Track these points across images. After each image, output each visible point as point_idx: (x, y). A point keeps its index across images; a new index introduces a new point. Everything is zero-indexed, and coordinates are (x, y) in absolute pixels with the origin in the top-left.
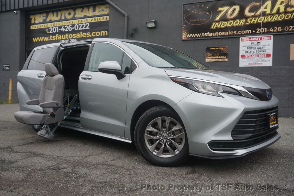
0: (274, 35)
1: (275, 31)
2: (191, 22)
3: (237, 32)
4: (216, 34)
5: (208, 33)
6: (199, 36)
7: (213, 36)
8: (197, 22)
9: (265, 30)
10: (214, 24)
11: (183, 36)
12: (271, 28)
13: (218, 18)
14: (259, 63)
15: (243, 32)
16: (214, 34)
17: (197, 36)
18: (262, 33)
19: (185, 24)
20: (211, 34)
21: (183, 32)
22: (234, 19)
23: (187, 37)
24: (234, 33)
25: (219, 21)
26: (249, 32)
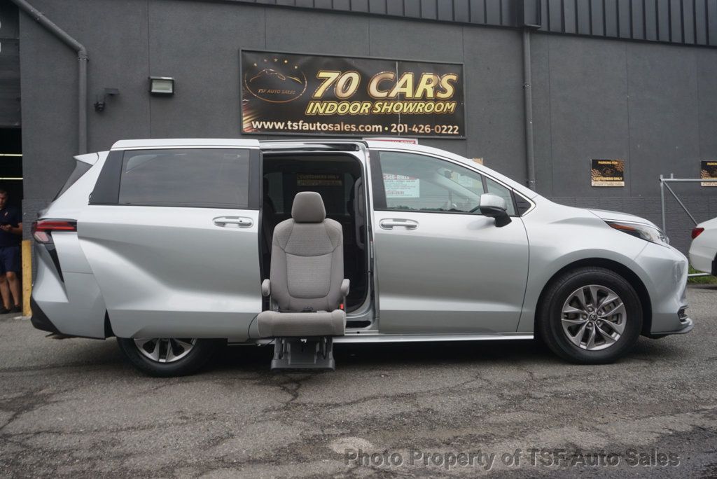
0: (419, 139)
1: (421, 131)
2: (261, 94)
3: (357, 128)
4: (316, 127)
5: (300, 124)
6: (282, 128)
7: (309, 131)
8: (274, 96)
9: (404, 127)
10: (312, 104)
11: (244, 123)
12: (415, 126)
13: (319, 94)
14: (397, 190)
15: (368, 128)
16: (313, 127)
17: (277, 127)
18: (401, 134)
19: (248, 96)
20: (307, 127)
21: (244, 115)
22: (351, 100)
23: (253, 127)
24: (351, 128)
25: (322, 100)
26: (379, 128)
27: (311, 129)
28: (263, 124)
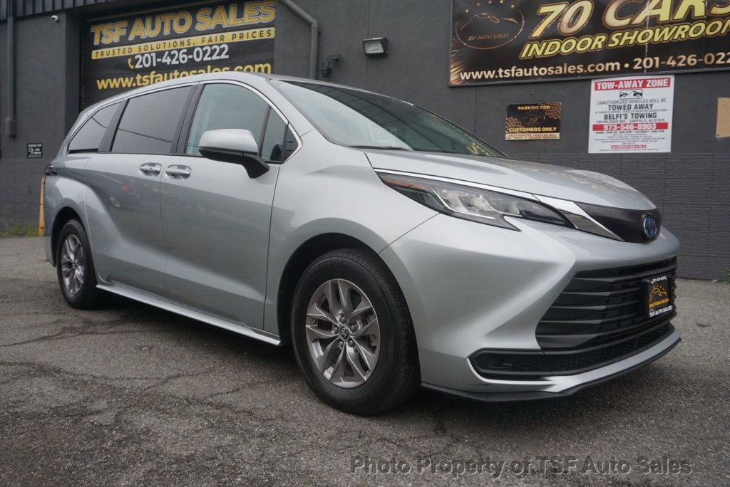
0: (676, 75)
1: (680, 64)
2: (471, 43)
3: (585, 68)
4: (533, 71)
5: (513, 70)
6: (492, 76)
7: (524, 77)
8: (485, 43)
9: (654, 61)
10: (528, 46)
11: (452, 75)
12: (671, 58)
13: (538, 33)
14: (637, 144)
15: (600, 67)
16: (528, 72)
17: (487, 77)
18: (648, 70)
19: (458, 46)
20: (521, 73)
21: (452, 67)
22: (579, 34)
23: (461, 80)
24: (577, 70)
25: (540, 40)
26: (616, 66)
27: (526, 75)
28: (471, 75)
